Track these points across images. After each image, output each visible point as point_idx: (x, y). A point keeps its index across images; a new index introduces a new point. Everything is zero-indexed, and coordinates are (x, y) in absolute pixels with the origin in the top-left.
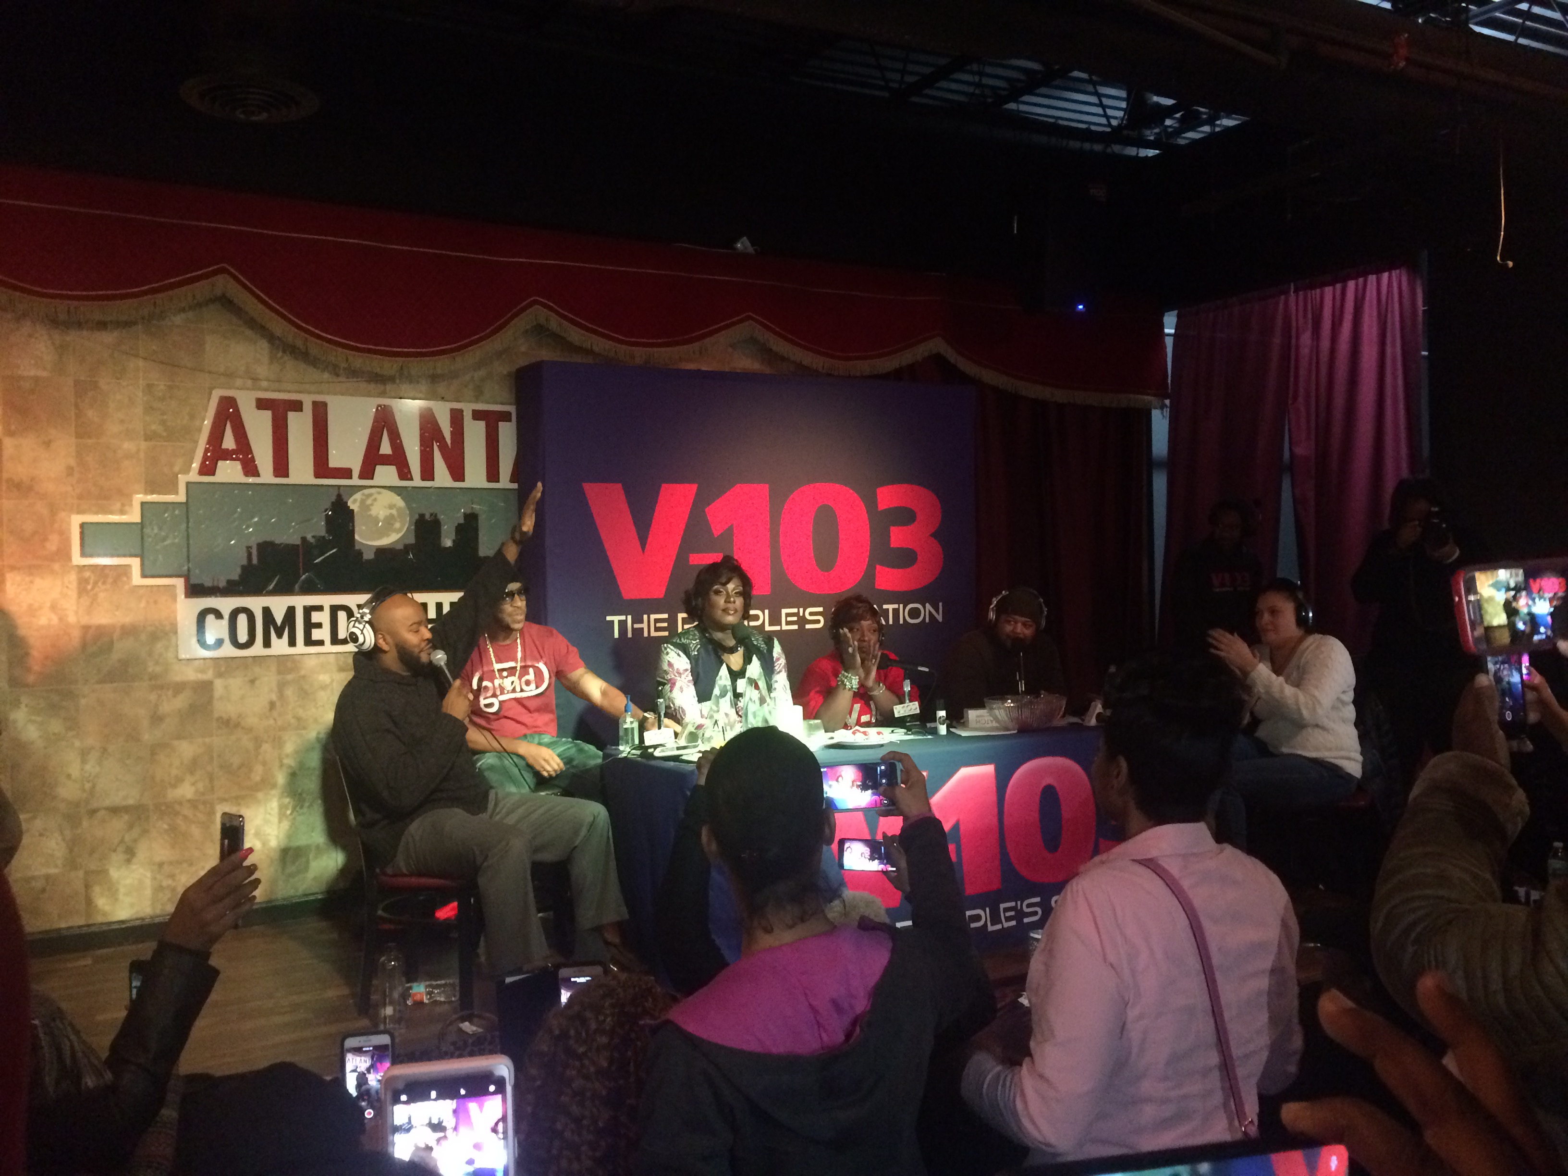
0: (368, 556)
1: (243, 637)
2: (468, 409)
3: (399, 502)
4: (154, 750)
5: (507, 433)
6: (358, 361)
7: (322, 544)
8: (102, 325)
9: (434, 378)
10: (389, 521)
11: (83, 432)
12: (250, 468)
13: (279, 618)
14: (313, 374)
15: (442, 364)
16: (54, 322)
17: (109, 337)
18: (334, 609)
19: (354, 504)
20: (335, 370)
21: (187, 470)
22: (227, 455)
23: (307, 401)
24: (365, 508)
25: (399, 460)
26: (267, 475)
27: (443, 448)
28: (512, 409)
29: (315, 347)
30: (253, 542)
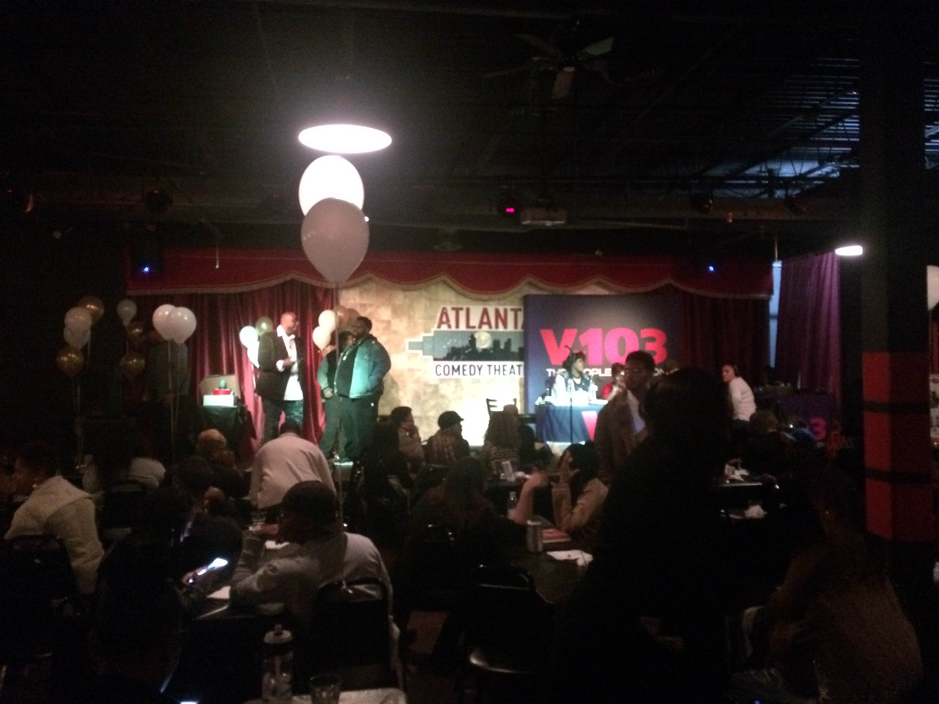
0: (480, 351)
1: (446, 372)
2: (509, 307)
3: (488, 335)
4: (425, 402)
5: (521, 315)
6: (478, 296)
7: (467, 348)
8: (415, 290)
9: (499, 300)
10: (486, 341)
11: (410, 318)
12: (449, 326)
13: (456, 368)
14: (467, 300)
15: (501, 296)
16: (404, 290)
17: (416, 293)
18: (471, 366)
19: (476, 336)
20: (472, 299)
21: (433, 327)
22: (443, 323)
23: (465, 307)
24: (479, 337)
25: (489, 323)
26: (453, 328)
27: (501, 319)
28: (522, 308)
29: (467, 293)
30: (450, 347)
